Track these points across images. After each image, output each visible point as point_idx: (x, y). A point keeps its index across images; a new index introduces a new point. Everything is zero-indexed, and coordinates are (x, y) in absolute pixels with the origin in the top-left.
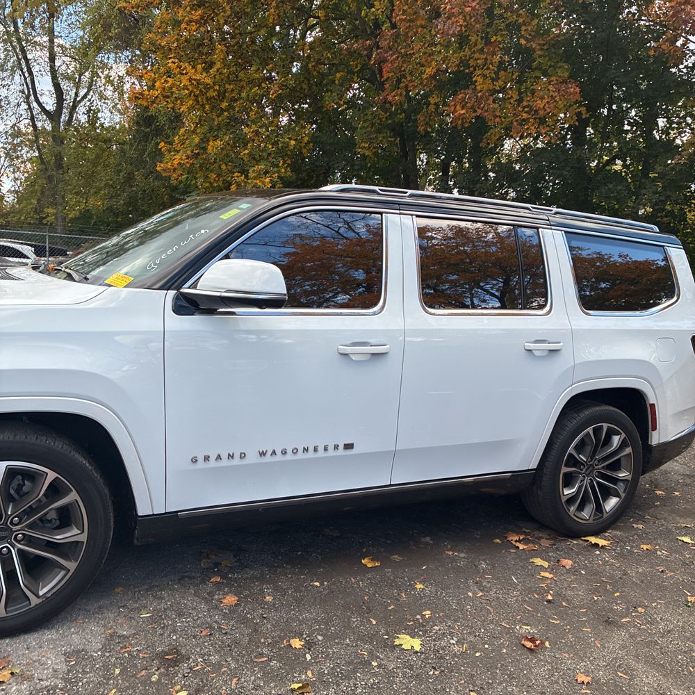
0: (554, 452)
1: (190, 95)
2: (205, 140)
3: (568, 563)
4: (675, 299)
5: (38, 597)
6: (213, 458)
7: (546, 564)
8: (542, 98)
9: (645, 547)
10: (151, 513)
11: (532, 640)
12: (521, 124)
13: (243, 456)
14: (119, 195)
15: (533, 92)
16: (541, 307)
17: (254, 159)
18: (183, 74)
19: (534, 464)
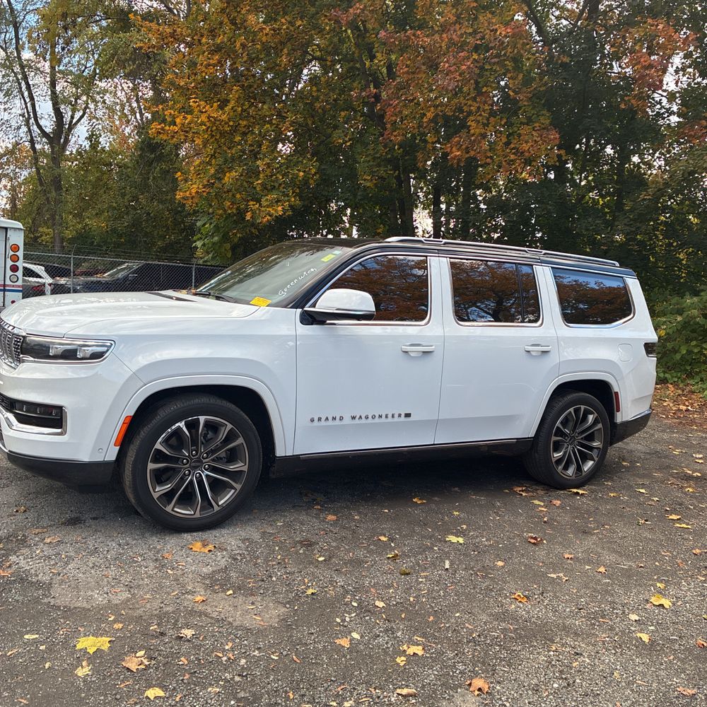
0: (546, 426)
1: (207, 130)
2: (221, 172)
3: (558, 503)
4: (632, 315)
5: (219, 506)
6: (323, 419)
7: (542, 504)
8: (527, 142)
9: (612, 495)
10: (284, 455)
11: (535, 538)
12: (508, 164)
13: (341, 418)
14: (123, 217)
15: (519, 135)
16: (536, 321)
17: (266, 188)
18: (203, 112)
19: (532, 434)
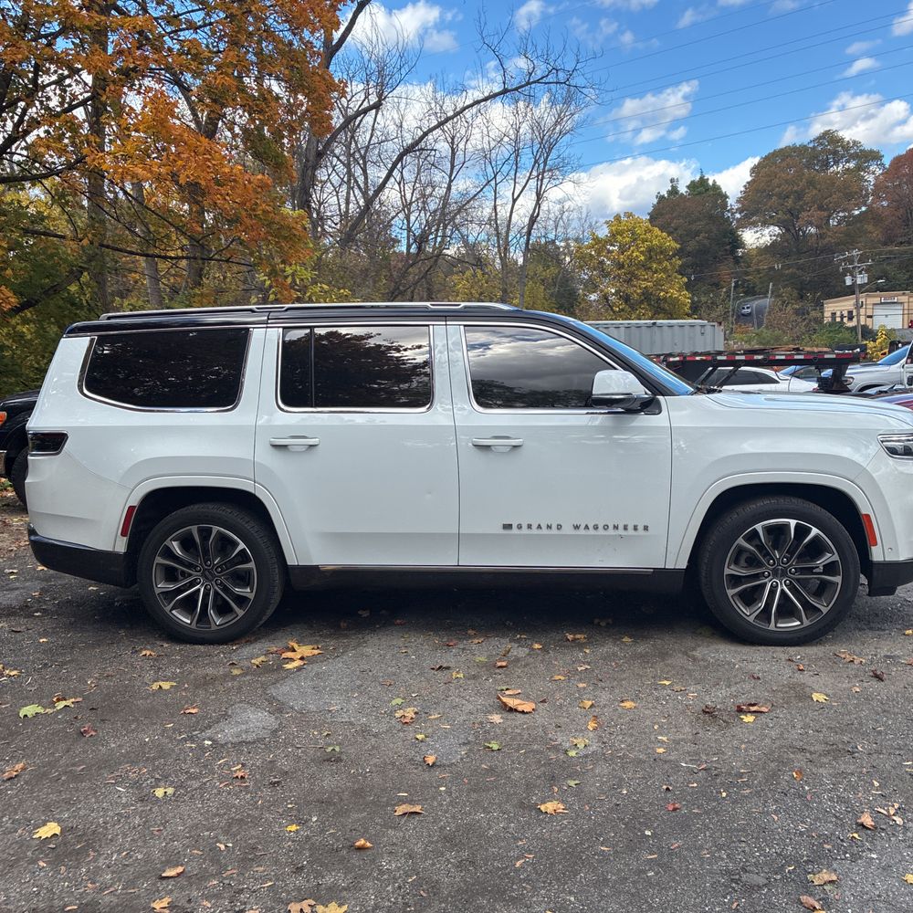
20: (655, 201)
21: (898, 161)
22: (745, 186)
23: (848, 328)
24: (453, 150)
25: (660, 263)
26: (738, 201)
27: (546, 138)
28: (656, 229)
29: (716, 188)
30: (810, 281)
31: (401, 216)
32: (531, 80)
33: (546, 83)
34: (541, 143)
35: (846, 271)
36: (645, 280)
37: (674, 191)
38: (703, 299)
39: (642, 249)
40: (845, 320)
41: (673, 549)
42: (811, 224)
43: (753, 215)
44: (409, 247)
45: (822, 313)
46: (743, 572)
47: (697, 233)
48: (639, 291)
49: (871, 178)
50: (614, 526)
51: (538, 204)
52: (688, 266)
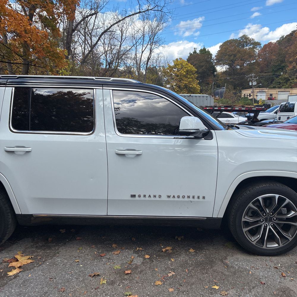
20: (189, 55)
21: (265, 46)
22: (218, 52)
23: (250, 99)
24: (122, 33)
25: (190, 75)
26: (216, 56)
27: (153, 31)
28: (189, 64)
29: (208, 52)
30: (237, 84)
31: (104, 55)
32: (149, 9)
33: (154, 10)
34: (152, 33)
35: (250, 80)
36: (185, 81)
37: (195, 52)
38: (204, 88)
39: (185, 70)
40: (248, 96)
41: (217, 208)
42: (238, 65)
43: (220, 61)
44: (106, 66)
45: (241, 94)
46: (251, 220)
47: (202, 66)
48: (183, 85)
49: (257, 51)
50: (188, 196)
51: (150, 53)
52: (199, 77)
